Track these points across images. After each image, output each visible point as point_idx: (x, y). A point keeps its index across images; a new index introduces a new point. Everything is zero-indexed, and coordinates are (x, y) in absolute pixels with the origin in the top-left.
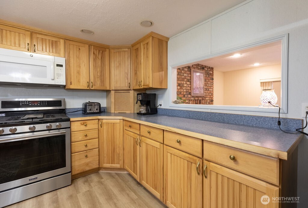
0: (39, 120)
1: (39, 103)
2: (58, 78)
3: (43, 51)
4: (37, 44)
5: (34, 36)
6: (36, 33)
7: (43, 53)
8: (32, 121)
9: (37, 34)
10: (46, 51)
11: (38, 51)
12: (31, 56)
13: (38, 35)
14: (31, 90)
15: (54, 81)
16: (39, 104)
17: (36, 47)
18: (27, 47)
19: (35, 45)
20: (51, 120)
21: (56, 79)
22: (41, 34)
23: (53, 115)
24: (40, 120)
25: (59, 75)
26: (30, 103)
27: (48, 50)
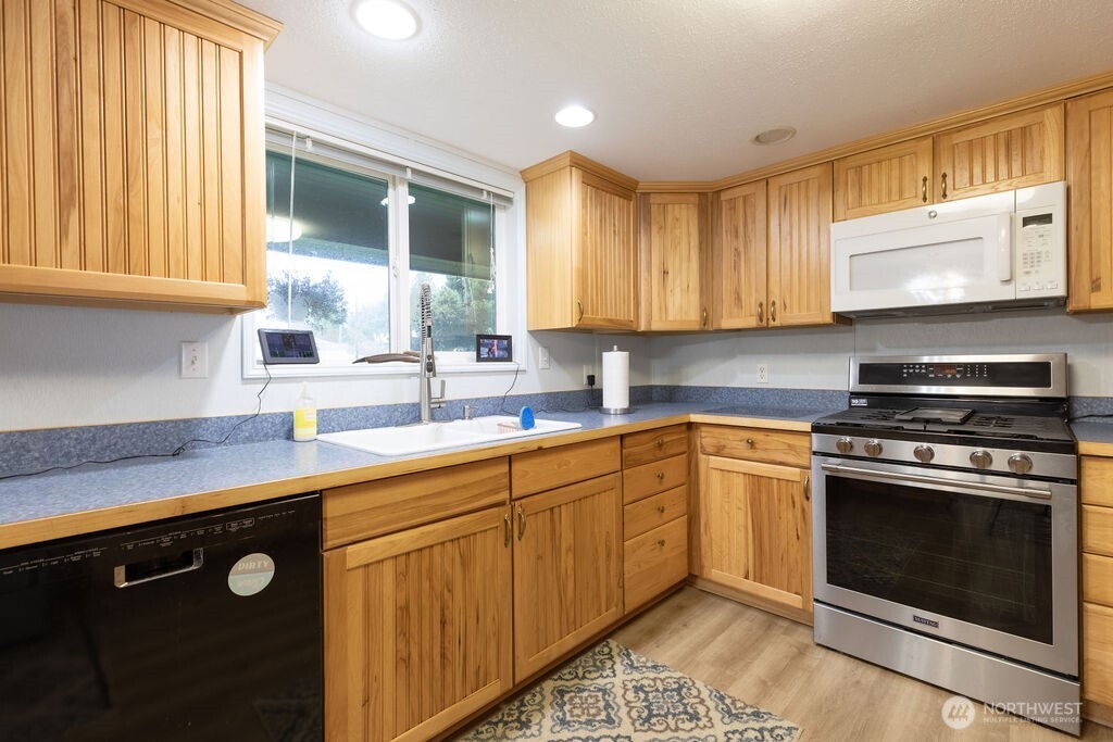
0: (945, 428)
1: (959, 372)
2: (1027, 273)
3: (971, 184)
4: (954, 167)
5: (944, 143)
6: (949, 133)
7: (972, 193)
8: (925, 431)
9: (953, 133)
10: (984, 182)
11: (957, 192)
12: (933, 214)
13: (955, 136)
14: (937, 329)
15: (1011, 286)
16: (958, 376)
17: (949, 180)
18: (921, 190)
19: (944, 176)
20: (994, 434)
21: (1020, 279)
22: (968, 128)
23: (1006, 420)
24: (949, 432)
25: (1034, 260)
26: (932, 372)
27: (990, 176)
